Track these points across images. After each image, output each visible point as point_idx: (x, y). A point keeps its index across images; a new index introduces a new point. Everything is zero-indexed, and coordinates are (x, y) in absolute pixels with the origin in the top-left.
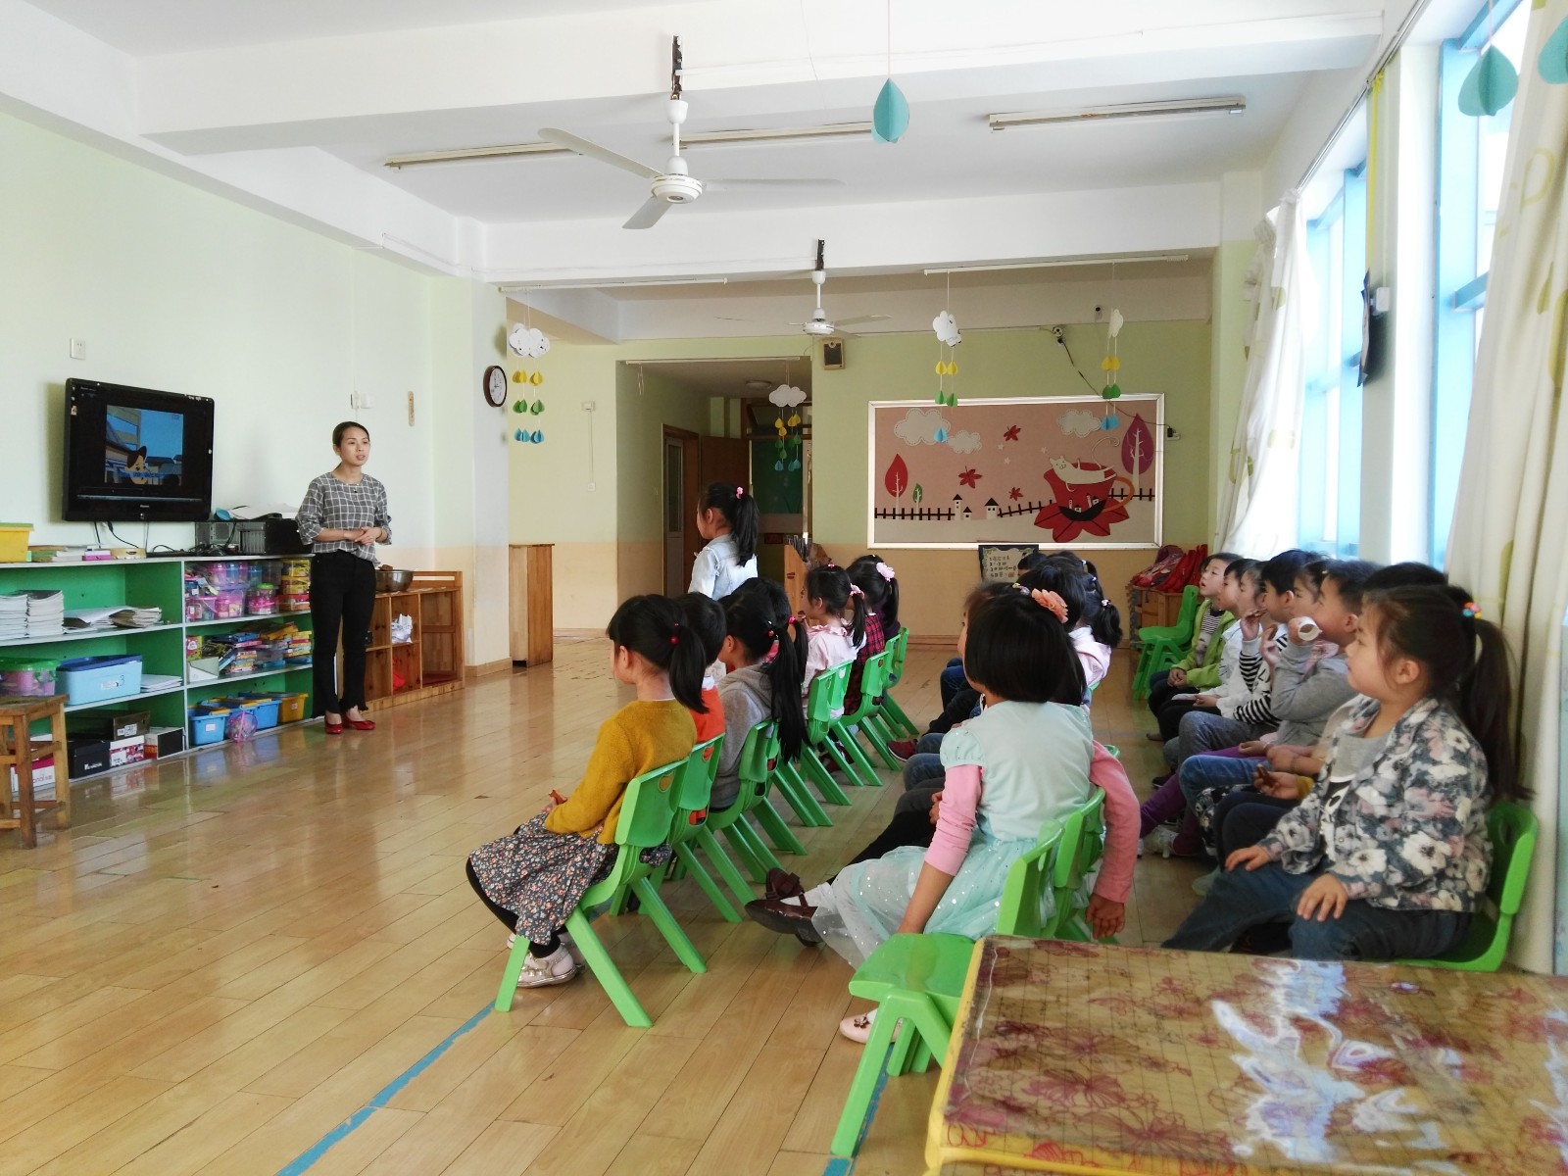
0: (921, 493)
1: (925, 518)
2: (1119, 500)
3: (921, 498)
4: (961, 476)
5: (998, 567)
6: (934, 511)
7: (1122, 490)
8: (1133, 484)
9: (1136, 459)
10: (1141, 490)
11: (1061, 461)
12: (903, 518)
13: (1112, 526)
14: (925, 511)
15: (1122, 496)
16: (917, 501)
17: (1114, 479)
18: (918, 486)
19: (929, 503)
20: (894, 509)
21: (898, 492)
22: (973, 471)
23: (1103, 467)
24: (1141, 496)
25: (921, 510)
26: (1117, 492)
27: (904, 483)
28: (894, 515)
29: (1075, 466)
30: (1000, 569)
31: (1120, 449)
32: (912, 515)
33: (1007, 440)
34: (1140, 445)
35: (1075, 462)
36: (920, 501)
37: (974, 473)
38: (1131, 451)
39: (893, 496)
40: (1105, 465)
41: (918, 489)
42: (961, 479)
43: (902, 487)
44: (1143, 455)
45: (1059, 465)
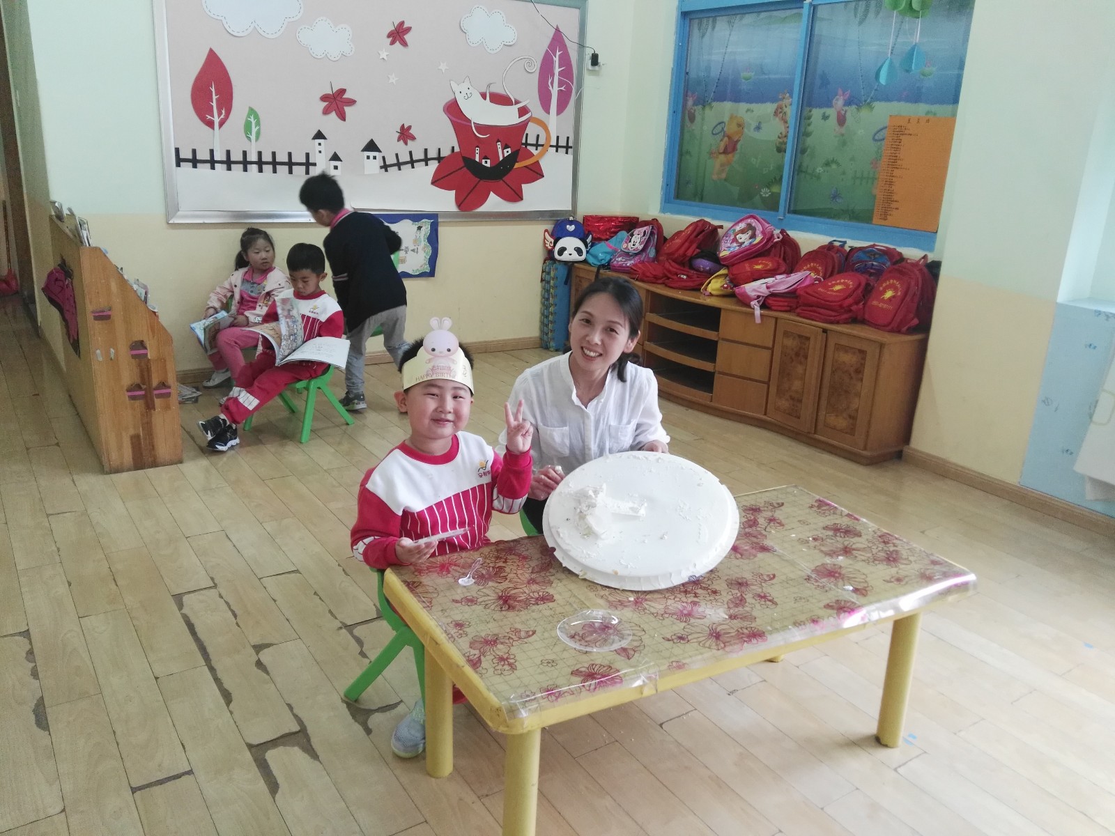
0: (258, 124)
1: (268, 169)
3: (258, 134)
4: (324, 98)
6: (282, 157)
7: (538, 136)
9: (555, 91)
10: (558, 137)
11: (464, 87)
12: (229, 169)
13: (524, 187)
14: (267, 157)
15: (537, 145)
16: (253, 137)
18: (252, 111)
19: (271, 142)
20: (212, 152)
22: (343, 91)
23: (517, 102)
24: (557, 147)
25: (260, 154)
26: (532, 140)
27: (226, 103)
28: (212, 162)
31: (536, 76)
32: (245, 163)
33: (392, 43)
34: (560, 74)
35: (483, 90)
36: (257, 138)
37: (344, 96)
38: (550, 81)
39: (207, 128)
40: (518, 99)
41: (252, 117)
42: (325, 104)
43: (223, 112)
44: (562, 88)
45: (464, 94)
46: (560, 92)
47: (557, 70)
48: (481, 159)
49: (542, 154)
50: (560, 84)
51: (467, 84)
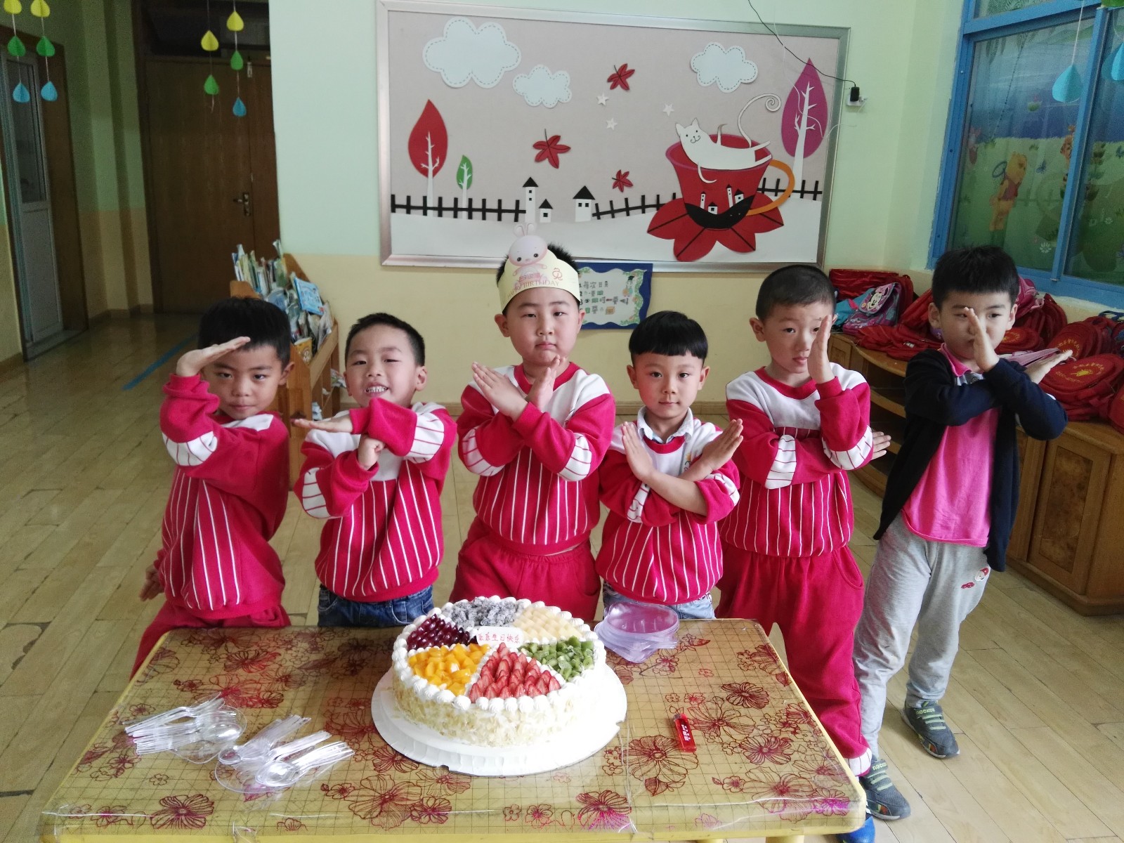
0: (470, 172)
1: (477, 215)
2: (771, 196)
3: (470, 181)
5: (590, 298)
6: (492, 204)
7: (778, 181)
8: (794, 172)
9: (802, 132)
10: (804, 182)
11: (691, 130)
12: (440, 215)
13: (758, 236)
14: (477, 204)
15: (776, 191)
16: (465, 185)
17: (766, 164)
18: (465, 160)
19: (484, 189)
20: (425, 199)
21: (431, 168)
22: (557, 138)
23: (754, 144)
24: (803, 192)
25: (470, 201)
26: (770, 184)
27: (441, 152)
28: (425, 209)
29: (714, 138)
30: (594, 301)
31: (780, 115)
32: (456, 210)
33: (613, 87)
34: (810, 111)
35: (714, 132)
36: (469, 186)
37: (559, 143)
38: (796, 120)
39: (421, 176)
40: (756, 140)
41: (465, 166)
42: (537, 151)
43: (438, 160)
44: (812, 128)
45: (691, 137)
46: (808, 132)
47: (807, 107)
48: (707, 206)
49: (782, 201)
50: (810, 123)
51: (695, 126)
